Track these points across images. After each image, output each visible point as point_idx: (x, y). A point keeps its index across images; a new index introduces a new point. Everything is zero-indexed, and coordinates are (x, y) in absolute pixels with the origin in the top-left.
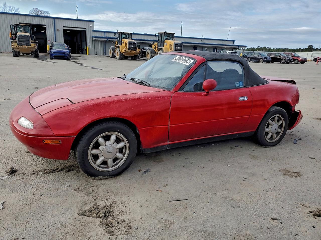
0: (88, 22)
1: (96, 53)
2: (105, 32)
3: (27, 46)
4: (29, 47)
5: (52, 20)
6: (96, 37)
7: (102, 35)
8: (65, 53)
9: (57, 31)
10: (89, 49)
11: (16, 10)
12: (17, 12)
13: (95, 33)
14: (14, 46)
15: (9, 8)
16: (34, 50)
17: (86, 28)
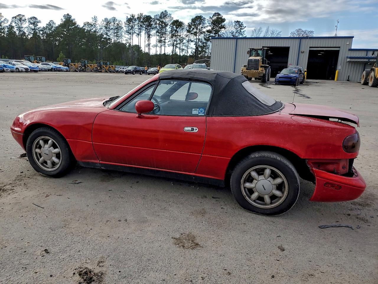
0: (343, 40)
1: (348, 79)
2: (367, 50)
3: (254, 71)
4: (256, 71)
5: (298, 41)
6: (351, 58)
7: (363, 54)
8: (291, 78)
9: (302, 53)
10: (338, 73)
11: (278, 33)
12: (279, 36)
13: (352, 52)
14: (243, 71)
15: (271, 32)
16: (262, 75)
17: (340, 47)
